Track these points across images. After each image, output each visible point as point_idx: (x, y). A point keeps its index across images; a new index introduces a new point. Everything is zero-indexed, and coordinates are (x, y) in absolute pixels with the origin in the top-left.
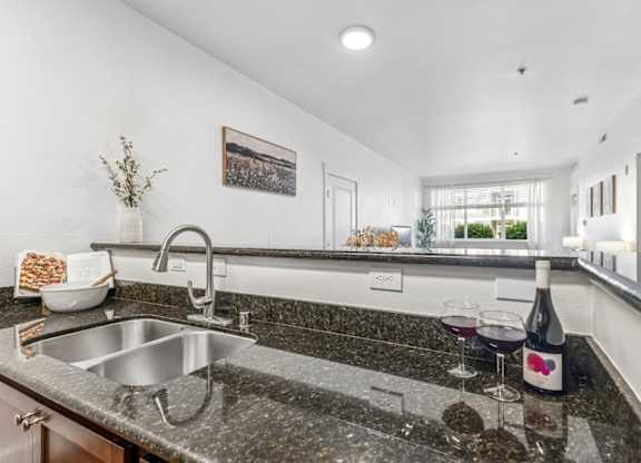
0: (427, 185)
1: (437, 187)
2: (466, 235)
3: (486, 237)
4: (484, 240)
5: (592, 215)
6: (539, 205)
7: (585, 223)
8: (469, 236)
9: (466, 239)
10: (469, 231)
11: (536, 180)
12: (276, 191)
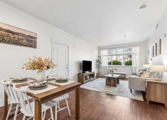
0: (100, 49)
1: (103, 49)
2: (112, 64)
3: (119, 64)
4: (118, 65)
5: (153, 56)
6: (136, 54)
7: (151, 59)
8: (113, 64)
9: (112, 65)
10: (113, 63)
11: (135, 46)
12: (26, 46)
